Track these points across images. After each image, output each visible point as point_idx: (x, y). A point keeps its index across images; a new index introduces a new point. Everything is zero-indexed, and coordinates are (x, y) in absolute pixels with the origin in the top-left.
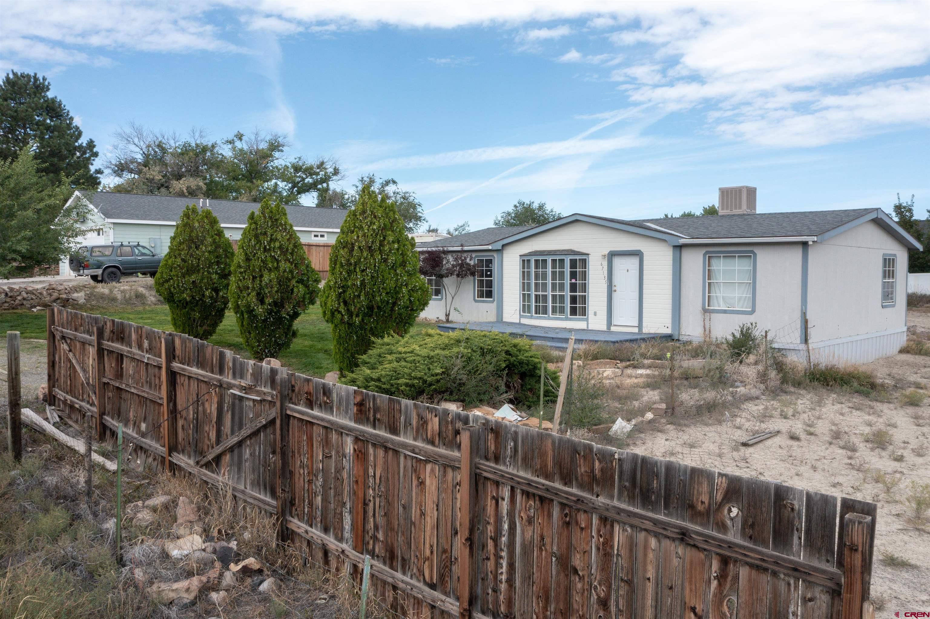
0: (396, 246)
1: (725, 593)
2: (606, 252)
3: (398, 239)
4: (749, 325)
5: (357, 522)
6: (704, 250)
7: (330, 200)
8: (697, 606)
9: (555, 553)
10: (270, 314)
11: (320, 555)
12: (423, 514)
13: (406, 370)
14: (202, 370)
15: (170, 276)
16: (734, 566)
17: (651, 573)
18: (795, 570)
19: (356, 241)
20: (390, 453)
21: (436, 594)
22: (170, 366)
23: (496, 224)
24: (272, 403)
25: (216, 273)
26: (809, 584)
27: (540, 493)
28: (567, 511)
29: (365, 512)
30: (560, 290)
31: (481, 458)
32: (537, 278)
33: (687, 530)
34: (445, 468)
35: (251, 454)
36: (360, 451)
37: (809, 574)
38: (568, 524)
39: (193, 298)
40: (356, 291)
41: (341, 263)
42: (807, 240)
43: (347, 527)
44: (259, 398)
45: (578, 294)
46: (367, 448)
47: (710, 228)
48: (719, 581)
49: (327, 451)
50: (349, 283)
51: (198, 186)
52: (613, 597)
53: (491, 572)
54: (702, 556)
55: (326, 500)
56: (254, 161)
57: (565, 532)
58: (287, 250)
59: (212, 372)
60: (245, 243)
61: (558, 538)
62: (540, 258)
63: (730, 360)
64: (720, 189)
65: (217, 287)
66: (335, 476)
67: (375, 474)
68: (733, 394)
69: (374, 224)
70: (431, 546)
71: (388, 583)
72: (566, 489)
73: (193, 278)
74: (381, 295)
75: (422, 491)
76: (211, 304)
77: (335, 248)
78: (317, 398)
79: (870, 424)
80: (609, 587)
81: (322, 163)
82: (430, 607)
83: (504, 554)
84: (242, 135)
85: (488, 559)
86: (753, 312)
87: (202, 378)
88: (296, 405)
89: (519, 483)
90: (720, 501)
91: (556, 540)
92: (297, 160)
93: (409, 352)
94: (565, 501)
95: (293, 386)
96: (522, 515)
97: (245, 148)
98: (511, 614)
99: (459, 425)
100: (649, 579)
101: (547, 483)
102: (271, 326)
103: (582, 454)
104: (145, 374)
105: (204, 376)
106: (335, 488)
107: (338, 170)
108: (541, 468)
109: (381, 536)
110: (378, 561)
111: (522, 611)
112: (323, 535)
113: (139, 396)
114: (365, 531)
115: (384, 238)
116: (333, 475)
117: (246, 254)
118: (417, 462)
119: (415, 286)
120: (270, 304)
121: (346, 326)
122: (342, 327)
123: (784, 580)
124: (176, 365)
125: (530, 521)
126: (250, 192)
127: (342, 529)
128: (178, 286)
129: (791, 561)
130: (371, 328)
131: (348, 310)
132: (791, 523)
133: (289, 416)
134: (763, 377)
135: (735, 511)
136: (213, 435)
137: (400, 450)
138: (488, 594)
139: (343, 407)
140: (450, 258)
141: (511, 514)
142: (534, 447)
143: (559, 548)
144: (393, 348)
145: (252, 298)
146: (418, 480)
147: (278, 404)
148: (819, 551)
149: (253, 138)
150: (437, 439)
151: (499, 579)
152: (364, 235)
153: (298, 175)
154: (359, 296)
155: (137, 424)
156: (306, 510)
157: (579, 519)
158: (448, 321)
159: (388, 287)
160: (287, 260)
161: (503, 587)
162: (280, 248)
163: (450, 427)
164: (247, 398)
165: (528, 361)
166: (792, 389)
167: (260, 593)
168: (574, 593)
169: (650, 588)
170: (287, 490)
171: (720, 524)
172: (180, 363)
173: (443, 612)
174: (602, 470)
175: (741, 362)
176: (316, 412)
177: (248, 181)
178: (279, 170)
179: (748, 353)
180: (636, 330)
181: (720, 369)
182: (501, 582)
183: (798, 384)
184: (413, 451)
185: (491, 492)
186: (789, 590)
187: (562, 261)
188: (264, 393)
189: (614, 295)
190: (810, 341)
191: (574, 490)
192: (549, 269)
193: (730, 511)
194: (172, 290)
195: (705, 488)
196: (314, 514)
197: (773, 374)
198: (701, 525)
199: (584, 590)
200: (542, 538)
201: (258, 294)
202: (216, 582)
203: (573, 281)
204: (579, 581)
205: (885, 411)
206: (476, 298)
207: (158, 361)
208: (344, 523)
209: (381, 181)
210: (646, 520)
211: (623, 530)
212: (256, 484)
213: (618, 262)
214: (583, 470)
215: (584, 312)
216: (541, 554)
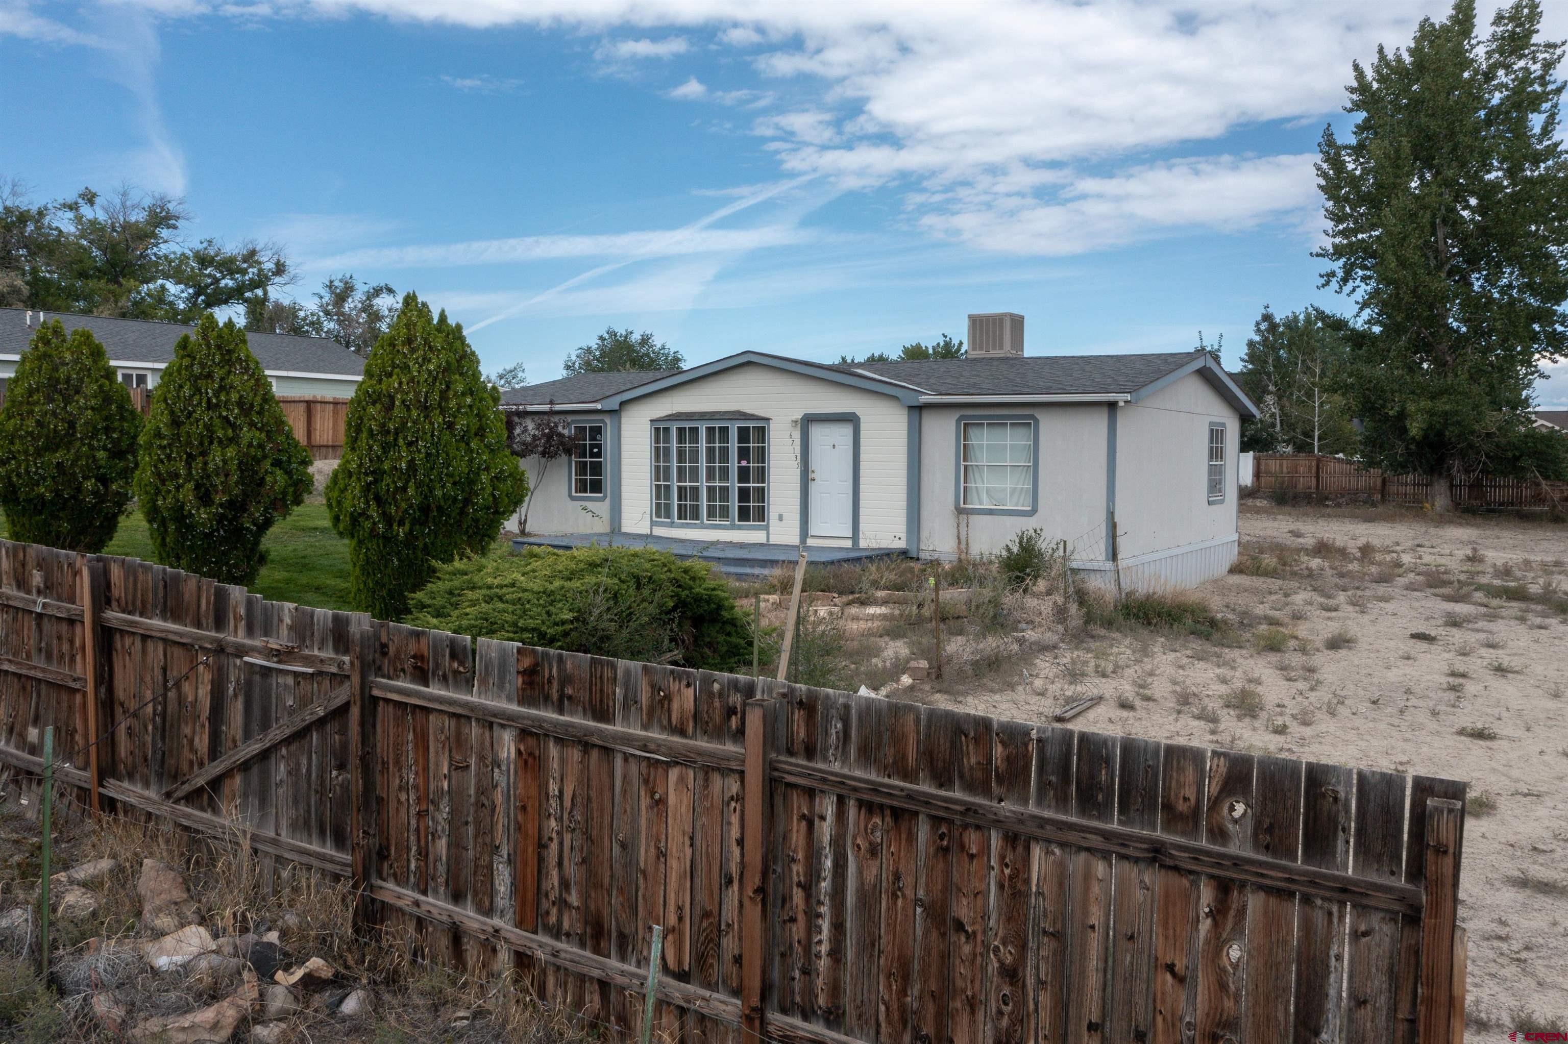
0: (469, 400)
1: (1224, 936)
2: (798, 416)
3: (470, 389)
4: (1032, 532)
5: (525, 876)
6: (956, 415)
7: (271, 319)
8: (1176, 962)
9: (921, 900)
10: (220, 522)
11: (444, 942)
12: (662, 854)
13: (509, 617)
14: (174, 622)
15: (10, 452)
16: (1240, 893)
17: (1096, 918)
18: (1344, 890)
19: (397, 391)
20: (595, 754)
21: (691, 988)
22: (100, 617)
23: (568, 367)
24: (339, 678)
25: (105, 448)
26: (1361, 909)
27: (895, 803)
28: (944, 829)
29: (541, 860)
30: (720, 480)
31: (779, 753)
32: (681, 458)
33: (1163, 844)
34: (707, 773)
35: (289, 773)
36: (531, 754)
37: (1367, 895)
38: (946, 850)
39: (57, 495)
40: (400, 478)
41: (371, 430)
42: (1116, 399)
43: (502, 889)
44: (310, 670)
45: (751, 485)
46: (546, 748)
47: (962, 379)
48: (1214, 919)
49: (458, 757)
50: (386, 466)
51: (11, 286)
52: (1030, 962)
53: (799, 942)
54: (1185, 882)
55: (458, 846)
56: (119, 244)
57: (941, 864)
58: (252, 406)
59: (199, 625)
60: (169, 392)
61: (927, 875)
62: (687, 425)
63: (1009, 588)
64: (970, 317)
65: (105, 474)
66: (477, 803)
67: (561, 792)
68: (1021, 641)
69: (429, 361)
70: (680, 908)
71: (591, 979)
72: (943, 793)
73: (59, 456)
74: (443, 487)
75: (659, 815)
76: (94, 506)
77: (357, 402)
78: (437, 666)
79: (1224, 681)
80: (1023, 947)
81: (253, 253)
82: (676, 1012)
83: (824, 910)
84: (94, 195)
85: (793, 920)
86: (1033, 512)
87: (177, 638)
88: (389, 678)
89: (855, 789)
90: (1215, 794)
91: (923, 879)
92: (205, 245)
93: (506, 586)
94: (942, 814)
95: (384, 646)
96: (859, 841)
97: (102, 217)
98: (838, 1008)
99: (736, 699)
100: (1093, 927)
101: (908, 785)
102: (220, 545)
103: (972, 734)
104: (34, 634)
105: (181, 635)
106: (478, 823)
107: (283, 265)
108: (894, 763)
109: (574, 899)
110: (568, 942)
111: (858, 1002)
112: (450, 907)
113: (19, 676)
114: (539, 892)
115: (448, 387)
116: (473, 800)
117: (172, 413)
118: (649, 767)
119: (502, 471)
120: (221, 505)
121: (380, 541)
122: (372, 545)
123: (1321, 908)
124: (114, 616)
125: (874, 851)
126: (116, 302)
127: (492, 894)
128: (27, 472)
129: (1335, 878)
130: (425, 544)
131: (384, 513)
132: (1333, 822)
133: (375, 700)
134: (1061, 614)
135: (1240, 808)
136: (202, 742)
137: (618, 747)
138: (793, 979)
139: (494, 678)
140: (530, 425)
141: (838, 843)
142: (883, 728)
143: (928, 891)
144: (476, 579)
145: (187, 493)
146: (652, 797)
147: (356, 679)
148: (1379, 858)
149: (117, 201)
150: (691, 724)
151: (814, 951)
152: (412, 380)
153: (207, 272)
154: (404, 489)
155: (17, 729)
156: (413, 866)
157: (966, 840)
158: (523, 533)
159: (456, 473)
160: (252, 425)
161: (823, 964)
162: (240, 403)
163: (717, 704)
164: (281, 671)
165: (710, 596)
166: (1102, 632)
167: (343, 1020)
168: (958, 961)
169: (1094, 942)
170: (372, 832)
171: (1216, 830)
172: (123, 612)
173: (702, 1018)
174: (1008, 759)
175: (1025, 591)
176: (435, 690)
177: (109, 281)
178: (170, 262)
179: (1036, 577)
180: (848, 544)
181: (995, 602)
182: (818, 956)
183: (1109, 624)
184: (644, 748)
185: (799, 807)
186: (1330, 922)
187: (724, 431)
188: (322, 661)
189: (813, 488)
190: (1119, 557)
191: (958, 794)
192: (703, 445)
193: (1232, 809)
194: (15, 479)
195: (1190, 774)
196: (431, 870)
197: (1073, 608)
198: (1184, 834)
199: (975, 955)
200: (897, 877)
201: (197, 487)
202: (258, 1007)
203: (744, 463)
204: (967, 942)
205: (1240, 660)
206: (574, 494)
207: (68, 610)
208: (497, 882)
209: (366, 288)
210: (1090, 833)
211: (1047, 853)
212: (301, 825)
213: (818, 433)
214: (973, 761)
215: (761, 515)
216: (895, 903)
